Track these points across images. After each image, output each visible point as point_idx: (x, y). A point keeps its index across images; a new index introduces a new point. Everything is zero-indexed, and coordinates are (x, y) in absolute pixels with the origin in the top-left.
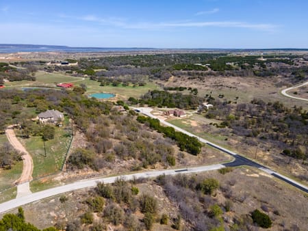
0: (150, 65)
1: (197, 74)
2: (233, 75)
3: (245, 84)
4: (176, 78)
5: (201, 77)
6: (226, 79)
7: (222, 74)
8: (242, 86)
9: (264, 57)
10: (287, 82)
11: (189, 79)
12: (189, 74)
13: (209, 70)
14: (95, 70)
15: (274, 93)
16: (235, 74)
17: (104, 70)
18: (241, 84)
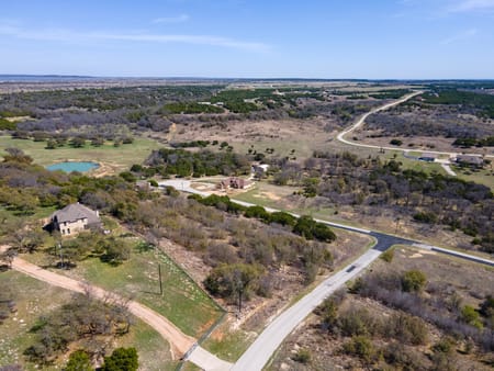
0: (114, 107)
1: (213, 118)
2: (264, 119)
3: (287, 131)
4: (181, 127)
5: (221, 124)
6: (258, 125)
7: (249, 117)
8: (284, 134)
9: (280, 91)
10: (334, 125)
11: (203, 127)
12: (200, 119)
13: (227, 111)
14: (11, 120)
15: (330, 140)
16: (266, 116)
17: (27, 117)
18: (282, 130)
